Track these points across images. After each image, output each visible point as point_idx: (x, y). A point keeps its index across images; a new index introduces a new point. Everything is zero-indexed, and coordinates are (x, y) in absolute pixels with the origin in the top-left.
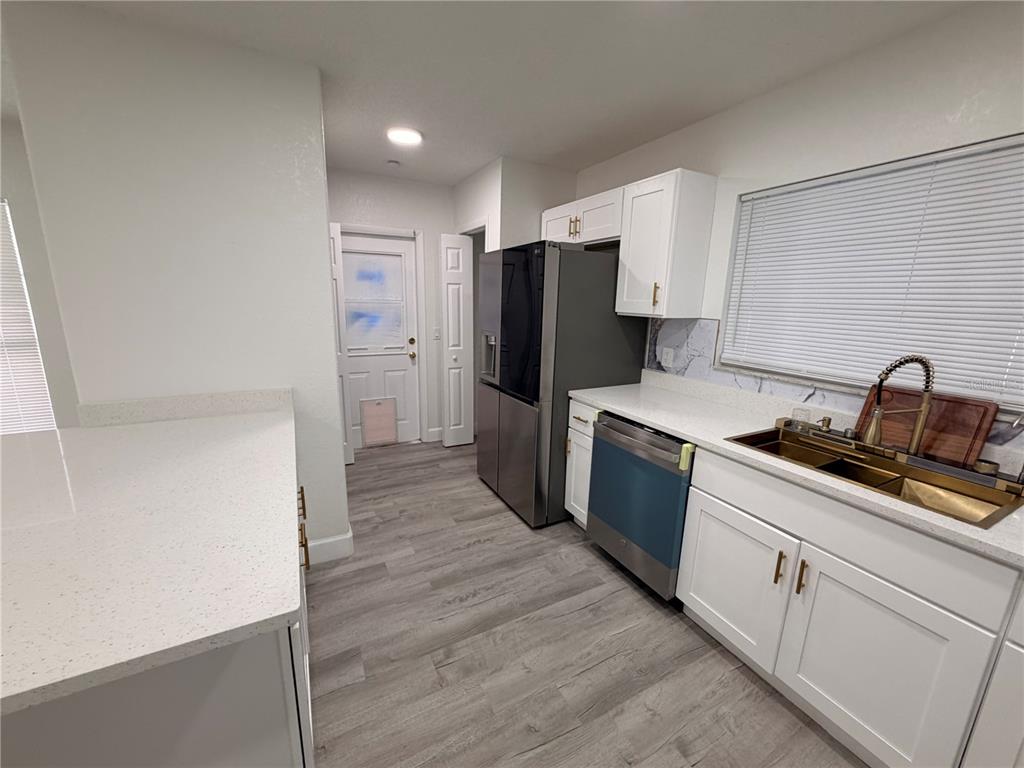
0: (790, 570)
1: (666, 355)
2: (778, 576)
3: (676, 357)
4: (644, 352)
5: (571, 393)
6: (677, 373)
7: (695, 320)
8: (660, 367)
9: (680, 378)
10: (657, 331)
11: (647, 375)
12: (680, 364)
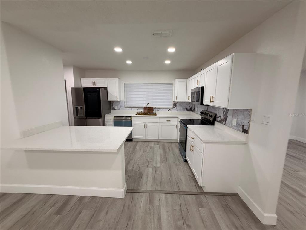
0: (145, 126)
1: (115, 107)
2: (144, 127)
3: (117, 107)
4: (111, 107)
5: (105, 115)
6: (118, 110)
7: (120, 101)
8: (114, 109)
9: (119, 110)
10: (113, 103)
11: (112, 111)
12: (118, 108)
